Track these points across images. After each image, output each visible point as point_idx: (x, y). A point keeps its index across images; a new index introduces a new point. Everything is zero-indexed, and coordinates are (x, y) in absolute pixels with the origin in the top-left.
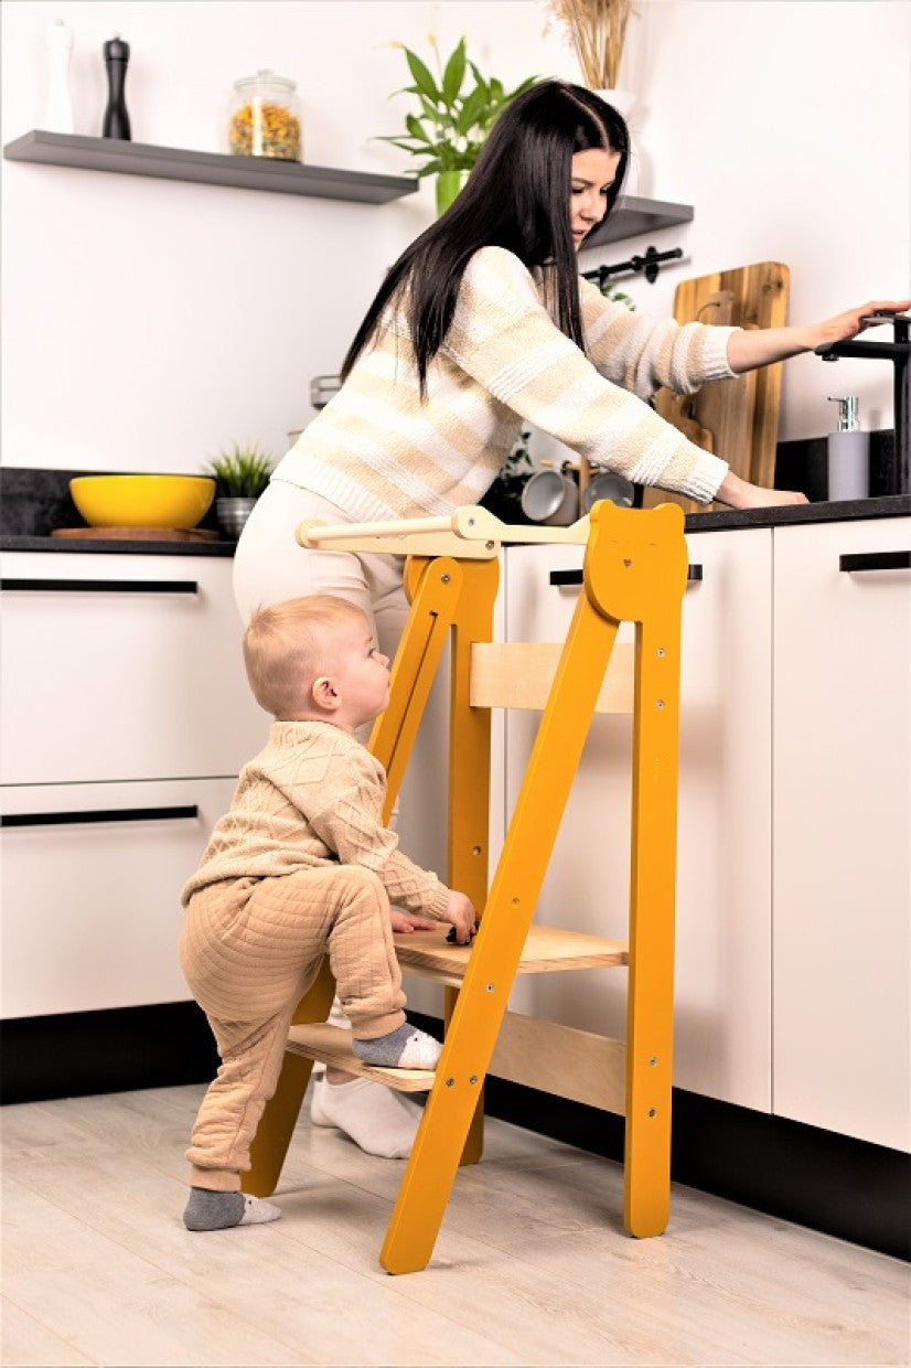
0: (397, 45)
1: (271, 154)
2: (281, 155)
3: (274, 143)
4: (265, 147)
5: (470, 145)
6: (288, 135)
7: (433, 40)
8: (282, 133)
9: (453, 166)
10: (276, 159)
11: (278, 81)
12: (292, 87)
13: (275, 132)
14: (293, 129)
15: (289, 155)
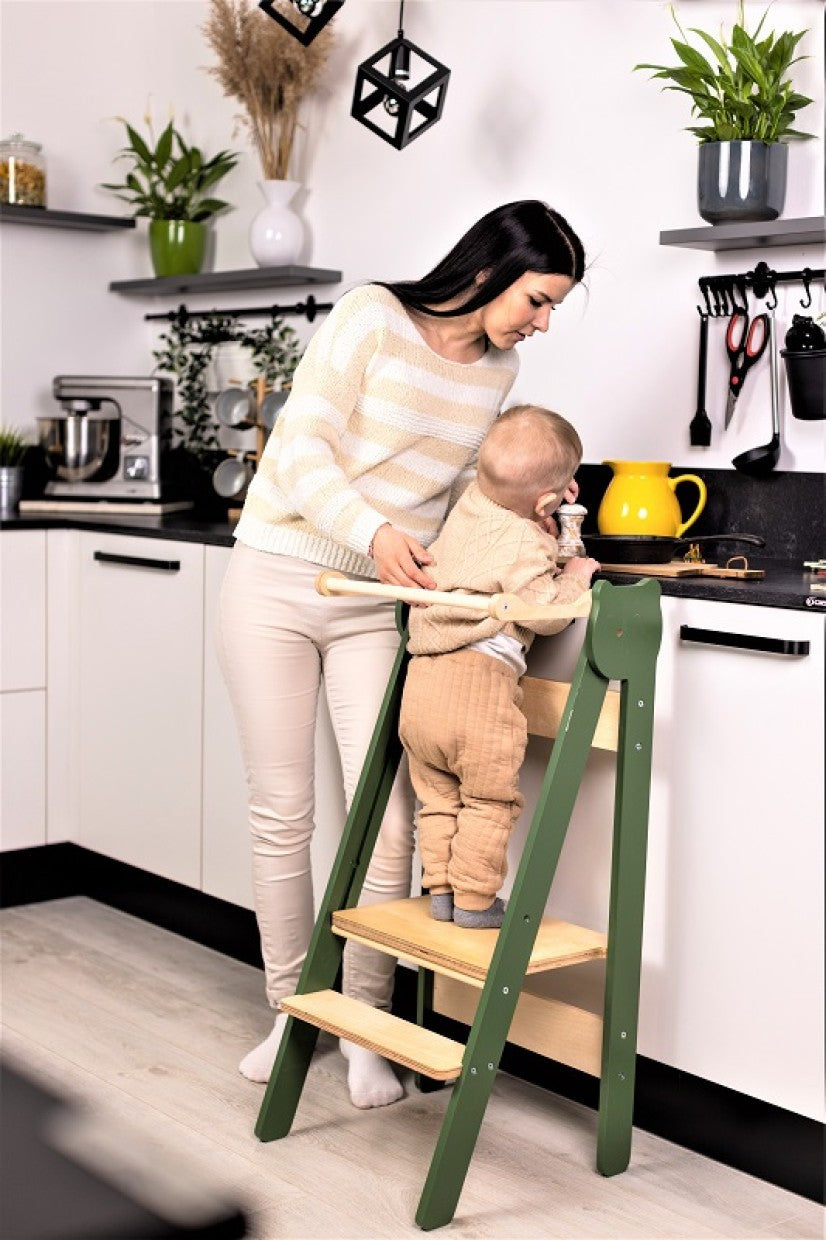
0: (120, 119)
1: (21, 202)
2: (29, 203)
3: (25, 194)
4: (17, 197)
5: (176, 199)
6: (35, 187)
7: (148, 121)
8: (31, 185)
9: (163, 216)
10: (25, 206)
11: (27, 144)
12: (38, 148)
13: (25, 185)
14: (40, 180)
15: (36, 202)
